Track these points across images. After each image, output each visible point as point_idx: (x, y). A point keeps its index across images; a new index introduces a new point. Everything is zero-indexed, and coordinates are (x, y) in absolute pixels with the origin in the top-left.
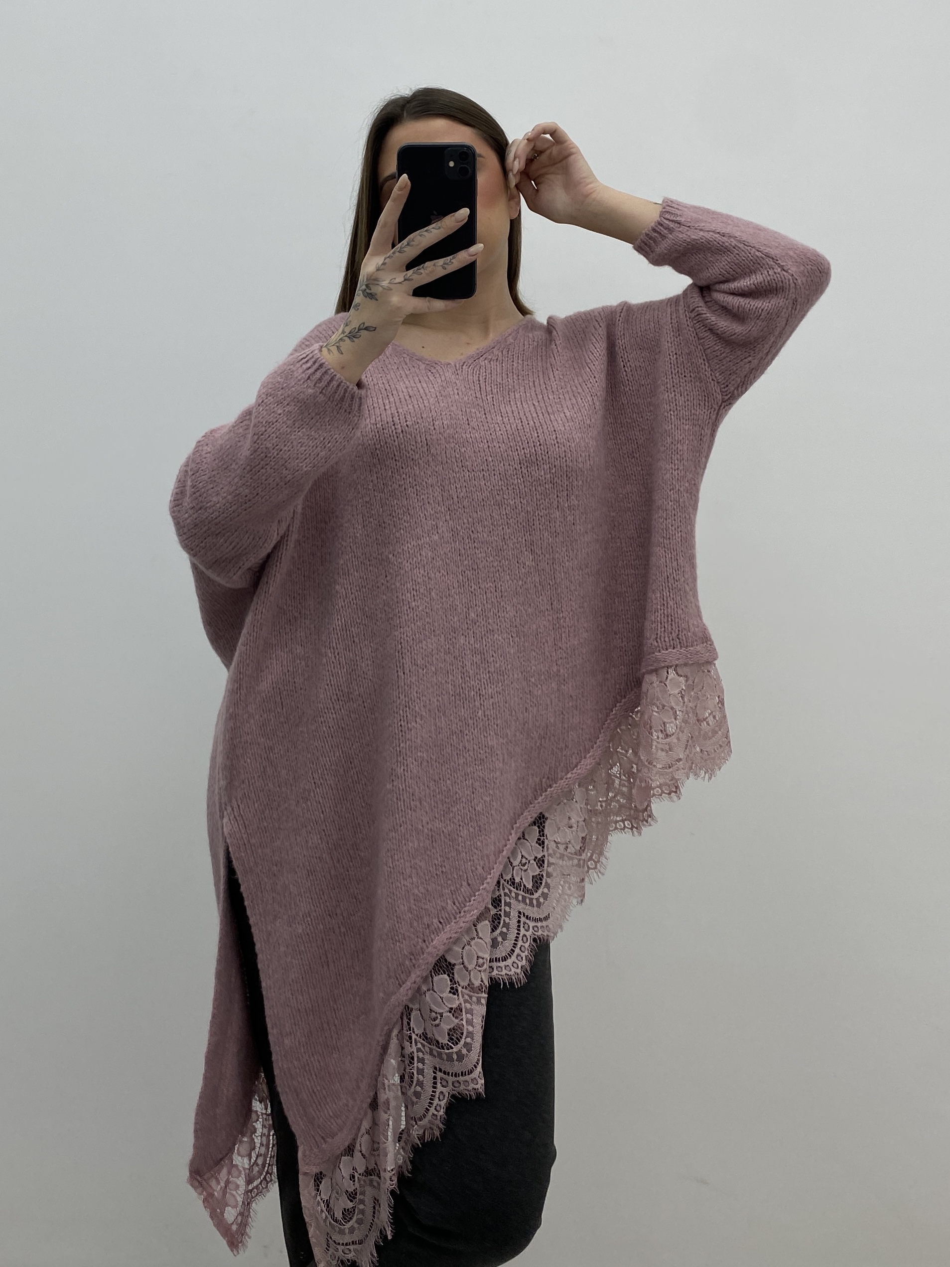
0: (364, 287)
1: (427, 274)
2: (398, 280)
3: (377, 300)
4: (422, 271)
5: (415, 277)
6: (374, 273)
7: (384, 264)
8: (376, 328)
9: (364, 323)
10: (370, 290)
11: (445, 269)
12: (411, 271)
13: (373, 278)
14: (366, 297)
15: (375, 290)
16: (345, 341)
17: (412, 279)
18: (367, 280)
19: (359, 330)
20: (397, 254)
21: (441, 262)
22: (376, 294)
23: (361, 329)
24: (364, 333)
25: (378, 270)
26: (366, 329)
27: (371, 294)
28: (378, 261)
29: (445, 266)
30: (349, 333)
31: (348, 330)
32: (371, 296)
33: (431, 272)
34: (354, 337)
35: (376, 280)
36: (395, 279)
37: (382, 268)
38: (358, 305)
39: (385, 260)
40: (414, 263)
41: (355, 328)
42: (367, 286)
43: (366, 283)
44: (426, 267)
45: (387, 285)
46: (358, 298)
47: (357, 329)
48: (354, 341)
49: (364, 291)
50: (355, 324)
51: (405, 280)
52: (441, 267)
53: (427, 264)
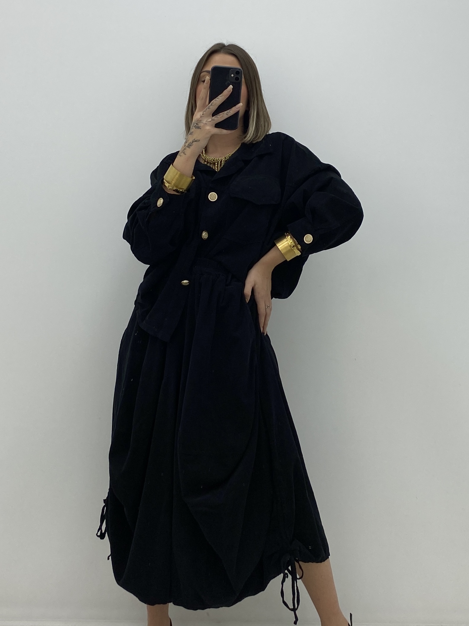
0: (196, 124)
1: (220, 118)
2: (208, 121)
3: (200, 129)
4: (218, 116)
5: (216, 119)
6: (199, 119)
7: (203, 114)
8: (199, 140)
9: (195, 139)
10: (198, 125)
11: (227, 115)
12: (214, 117)
13: (199, 120)
14: (196, 128)
15: (200, 125)
16: (186, 149)
17: (215, 120)
18: (197, 121)
19: (193, 142)
20: (208, 109)
21: (226, 112)
22: (200, 126)
23: (194, 142)
24: (194, 143)
25: (201, 117)
26: (196, 141)
27: (198, 127)
28: (201, 113)
29: (227, 114)
30: (188, 145)
31: (187, 144)
32: (199, 128)
33: (223, 116)
34: (190, 146)
35: (200, 121)
36: (208, 120)
37: (202, 116)
38: (193, 132)
39: (203, 112)
40: (215, 114)
41: (191, 142)
42: (197, 124)
43: (196, 123)
44: (220, 115)
45: (205, 122)
46: (193, 129)
47: (191, 143)
48: (190, 148)
49: (195, 126)
50: (191, 141)
51: (212, 120)
52: (226, 115)
53: (220, 114)
